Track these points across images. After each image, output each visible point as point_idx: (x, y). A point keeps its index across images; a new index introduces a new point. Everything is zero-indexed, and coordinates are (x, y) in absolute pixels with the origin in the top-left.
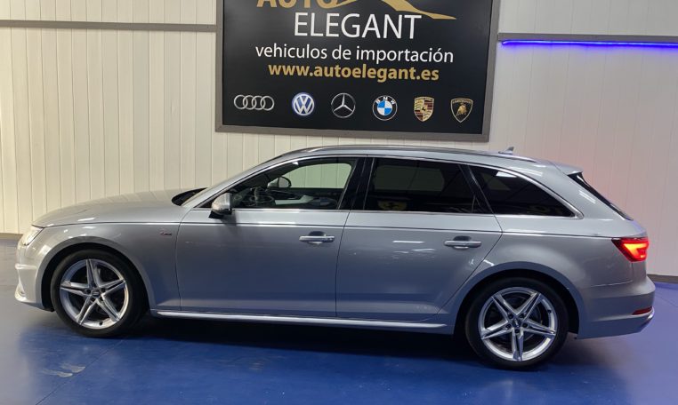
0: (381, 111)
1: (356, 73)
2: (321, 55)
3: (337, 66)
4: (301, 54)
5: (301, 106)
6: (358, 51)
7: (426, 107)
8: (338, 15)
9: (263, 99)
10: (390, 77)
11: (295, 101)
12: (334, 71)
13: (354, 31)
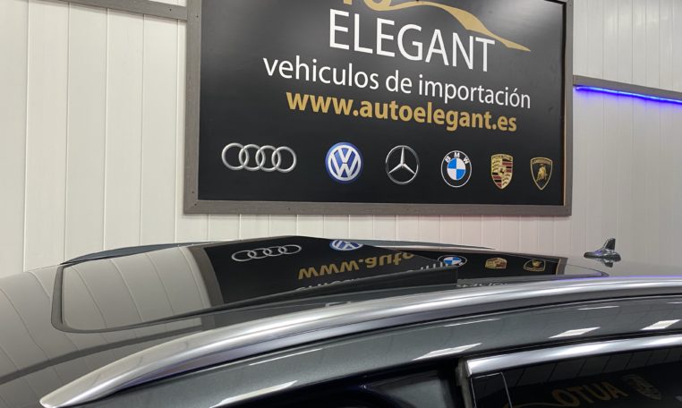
0: (452, 174)
1: (418, 115)
2: (370, 83)
3: (394, 102)
4: (339, 79)
5: (340, 164)
6: (421, 82)
7: (504, 169)
8: (392, 23)
9: (276, 151)
10: (463, 125)
11: (331, 157)
12: (389, 110)
13: (414, 51)
